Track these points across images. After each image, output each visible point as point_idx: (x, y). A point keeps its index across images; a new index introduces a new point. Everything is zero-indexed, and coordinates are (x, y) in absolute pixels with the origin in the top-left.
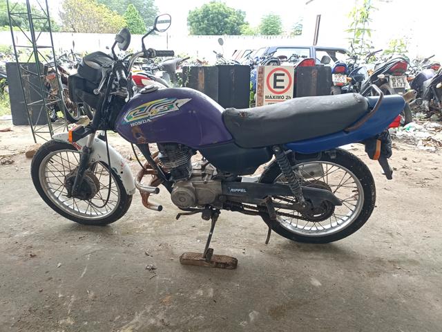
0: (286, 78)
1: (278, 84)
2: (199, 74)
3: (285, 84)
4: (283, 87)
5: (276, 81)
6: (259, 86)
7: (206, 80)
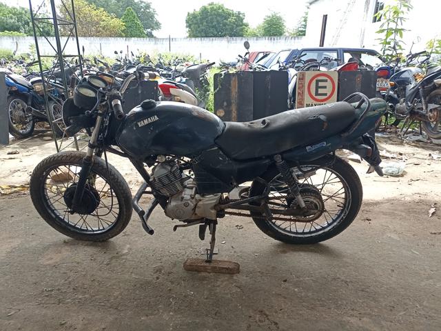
0: (329, 84)
1: (320, 91)
2: (232, 82)
3: (328, 91)
4: (326, 94)
5: (317, 87)
6: (299, 93)
7: (239, 87)
